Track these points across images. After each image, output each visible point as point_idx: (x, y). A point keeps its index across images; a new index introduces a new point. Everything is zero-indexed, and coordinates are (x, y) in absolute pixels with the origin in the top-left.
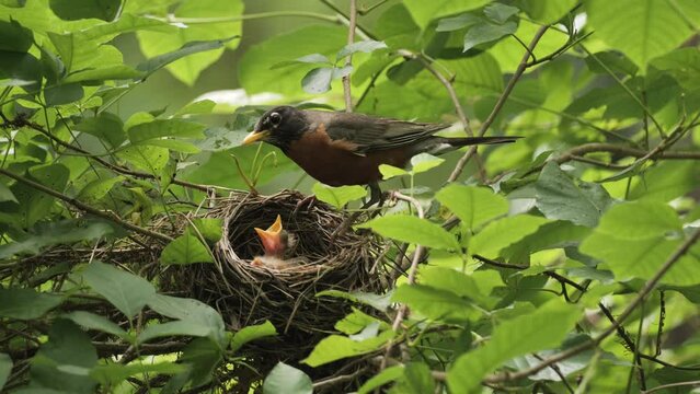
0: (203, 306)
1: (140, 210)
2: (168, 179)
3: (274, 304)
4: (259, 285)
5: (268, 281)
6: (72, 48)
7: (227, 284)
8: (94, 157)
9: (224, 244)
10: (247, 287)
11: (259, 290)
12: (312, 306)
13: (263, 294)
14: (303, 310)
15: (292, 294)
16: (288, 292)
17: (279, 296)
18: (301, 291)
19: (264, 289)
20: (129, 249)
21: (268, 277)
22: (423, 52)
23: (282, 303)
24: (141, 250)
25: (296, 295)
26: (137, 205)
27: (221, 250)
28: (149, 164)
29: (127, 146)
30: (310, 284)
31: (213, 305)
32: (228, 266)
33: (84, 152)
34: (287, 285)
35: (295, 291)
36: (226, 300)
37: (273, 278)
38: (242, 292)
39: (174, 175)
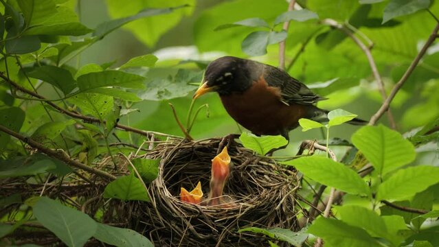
0: (138, 235)
1: (87, 150)
2: (112, 123)
3: (201, 236)
4: (188, 219)
5: (197, 218)
6: (33, 5)
7: (161, 218)
8: (48, 102)
9: (159, 182)
10: (178, 220)
11: (188, 223)
12: (235, 240)
13: (192, 227)
14: (227, 243)
15: (217, 228)
16: (213, 226)
17: (206, 230)
18: (225, 225)
19: (192, 223)
20: (76, 184)
21: (196, 212)
22: (347, 22)
23: (208, 236)
24: (87, 186)
25: (220, 230)
26: (85, 145)
27: (156, 188)
28: (95, 109)
29: (77, 93)
30: (232, 220)
31: (147, 235)
32: (161, 202)
33: (39, 97)
34: (213, 220)
35: (220, 225)
36: (159, 231)
37: (201, 213)
38: (173, 225)
39: (118, 120)
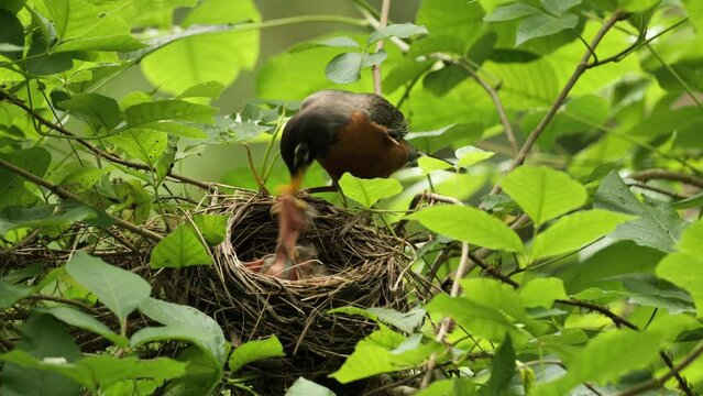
0: (202, 315)
1: (134, 206)
2: (164, 171)
3: (282, 319)
4: (265, 296)
5: (277, 296)
7: (229, 296)
8: (80, 140)
9: (227, 248)
10: (252, 299)
11: (265, 302)
12: (327, 325)
13: (270, 308)
14: (318, 329)
15: (304, 309)
16: (299, 306)
17: (290, 312)
18: (315, 306)
19: (271, 302)
20: (114, 252)
21: (276, 288)
23: (292, 319)
24: (128, 254)
25: (308, 311)
26: (130, 201)
27: (223, 255)
28: (143, 151)
29: (123, 129)
30: (324, 299)
31: (211, 315)
32: (230, 274)
33: (67, 133)
34: (299, 298)
35: (308, 305)
36: (225, 311)
37: (283, 290)
38: (245, 304)
39: (172, 166)
